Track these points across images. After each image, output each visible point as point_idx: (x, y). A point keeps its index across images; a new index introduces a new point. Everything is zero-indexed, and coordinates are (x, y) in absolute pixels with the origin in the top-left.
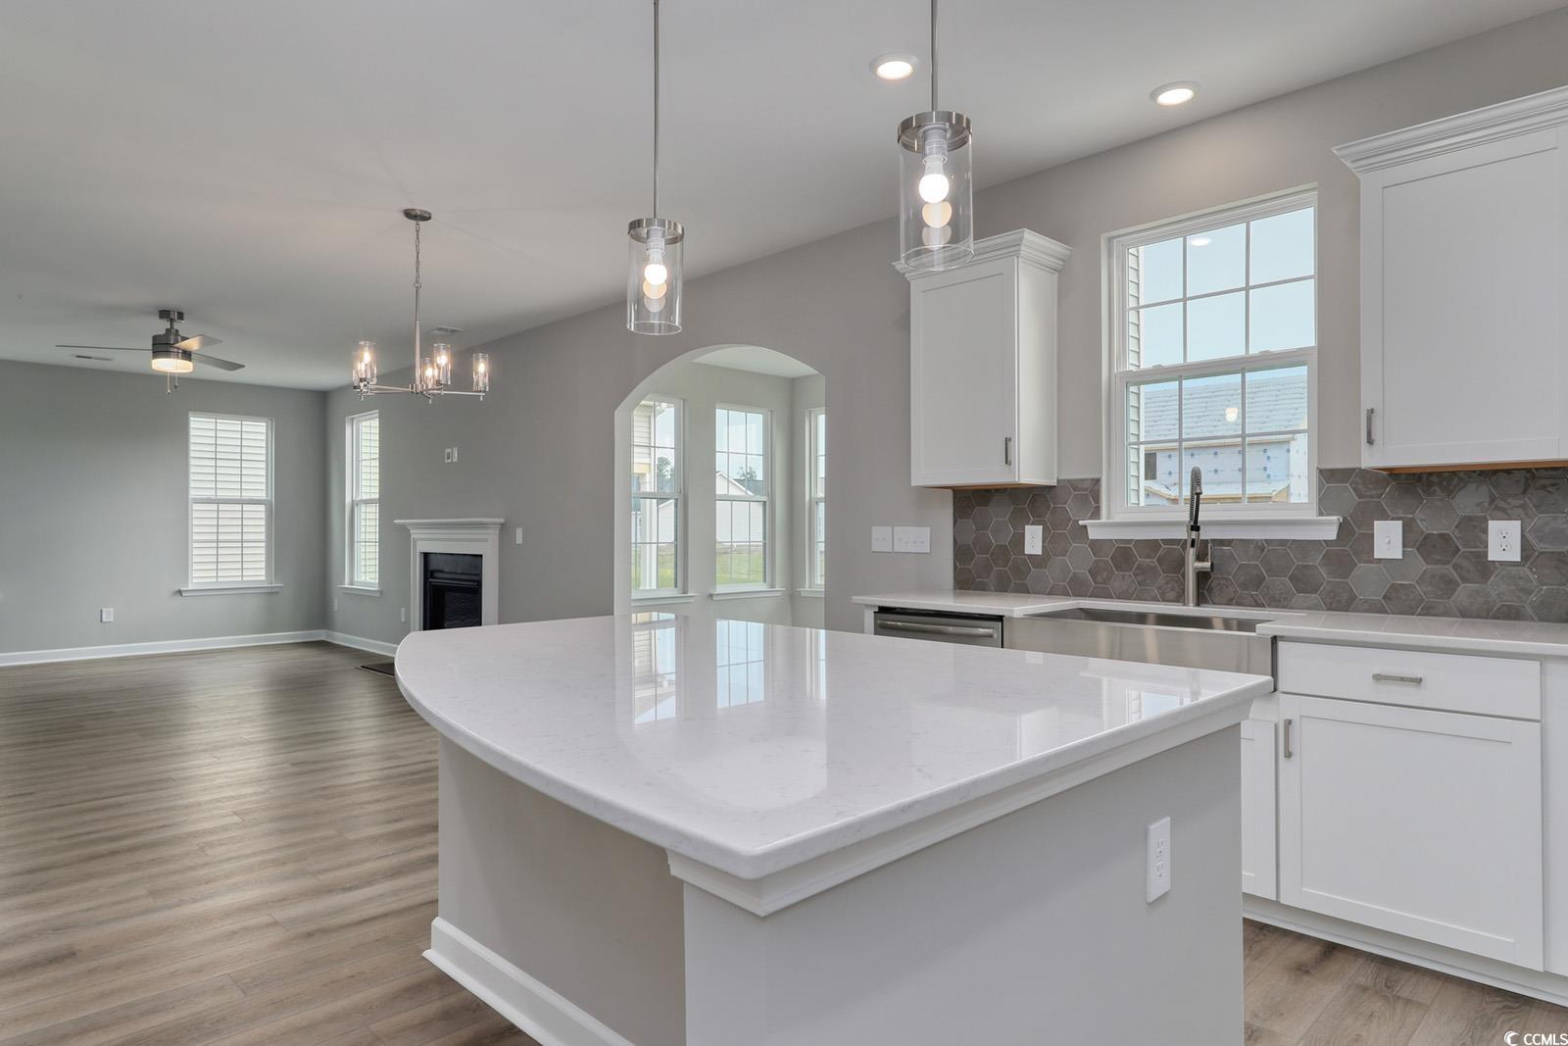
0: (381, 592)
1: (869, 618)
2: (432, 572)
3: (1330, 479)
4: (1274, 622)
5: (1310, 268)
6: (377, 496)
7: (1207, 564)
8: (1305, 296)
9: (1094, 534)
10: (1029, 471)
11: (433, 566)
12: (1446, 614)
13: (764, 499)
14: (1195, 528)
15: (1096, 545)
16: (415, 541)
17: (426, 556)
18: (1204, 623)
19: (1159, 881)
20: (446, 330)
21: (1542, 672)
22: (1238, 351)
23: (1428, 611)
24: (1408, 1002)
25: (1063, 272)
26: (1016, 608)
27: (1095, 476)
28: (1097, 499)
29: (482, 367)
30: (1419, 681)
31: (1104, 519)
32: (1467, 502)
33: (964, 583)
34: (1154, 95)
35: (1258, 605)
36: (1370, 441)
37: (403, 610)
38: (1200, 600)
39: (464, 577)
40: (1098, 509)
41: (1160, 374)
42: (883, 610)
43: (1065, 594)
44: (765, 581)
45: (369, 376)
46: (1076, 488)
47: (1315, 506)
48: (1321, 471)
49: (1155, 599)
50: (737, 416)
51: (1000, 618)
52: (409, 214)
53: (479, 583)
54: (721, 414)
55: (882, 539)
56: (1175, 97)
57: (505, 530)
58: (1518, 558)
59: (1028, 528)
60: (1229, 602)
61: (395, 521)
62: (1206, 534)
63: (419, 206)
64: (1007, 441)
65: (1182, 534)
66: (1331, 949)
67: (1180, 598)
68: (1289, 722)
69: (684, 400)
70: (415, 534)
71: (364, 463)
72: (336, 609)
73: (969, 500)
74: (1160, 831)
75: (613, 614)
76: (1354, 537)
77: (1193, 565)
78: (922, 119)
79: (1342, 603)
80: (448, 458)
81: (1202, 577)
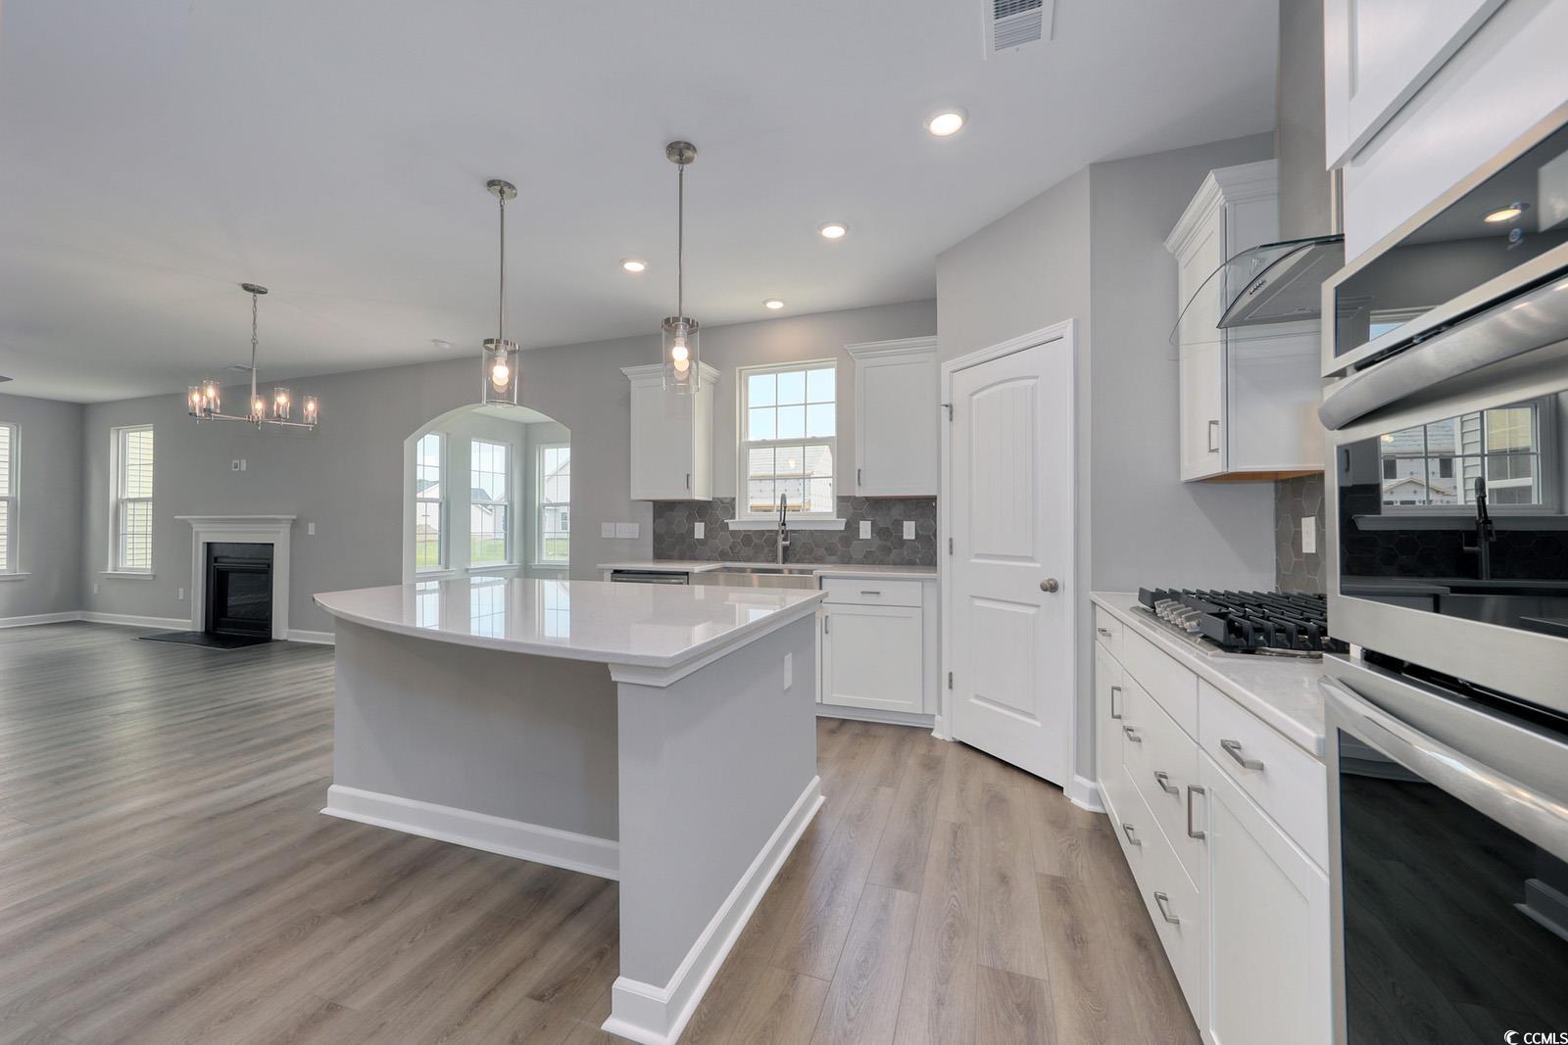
0: (154, 576)
1: (608, 575)
2: (216, 559)
3: (844, 502)
4: (820, 570)
5: (832, 397)
6: (151, 495)
7: (788, 543)
8: (831, 412)
9: (732, 527)
10: (699, 493)
11: (216, 553)
12: (888, 564)
13: (506, 503)
14: (784, 524)
15: (734, 533)
16: (197, 533)
17: (209, 545)
18: (779, 571)
19: (788, 682)
20: (244, 368)
21: (923, 586)
22: (800, 435)
23: (882, 563)
24: (875, 737)
25: (716, 385)
26: (697, 568)
27: (733, 496)
28: (734, 509)
29: (311, 406)
30: (878, 593)
31: (737, 519)
32: (896, 512)
33: (659, 555)
34: (765, 302)
35: (812, 563)
36: (859, 484)
37: (181, 590)
38: (785, 561)
39: (250, 561)
40: (734, 514)
41: (763, 444)
42: (616, 572)
43: (716, 560)
44: (506, 558)
45: (212, 407)
46: (722, 503)
47: (835, 513)
48: (838, 497)
49: (762, 561)
50: (487, 447)
51: (687, 574)
52: (246, 287)
53: (270, 566)
54: (475, 445)
55: (608, 530)
56: (775, 306)
57: (296, 525)
58: (914, 538)
59: (696, 524)
60: (798, 562)
61: (177, 517)
62: (789, 527)
63: (256, 283)
64: (688, 475)
65: (776, 527)
66: (844, 722)
67: (774, 560)
68: (827, 617)
69: (447, 434)
70: (196, 528)
71: (130, 468)
72: (95, 592)
73: (663, 509)
74: (788, 658)
75: (401, 583)
76: (852, 527)
77: (781, 543)
78: (676, 319)
79: (846, 560)
80: (236, 467)
81: (785, 549)
